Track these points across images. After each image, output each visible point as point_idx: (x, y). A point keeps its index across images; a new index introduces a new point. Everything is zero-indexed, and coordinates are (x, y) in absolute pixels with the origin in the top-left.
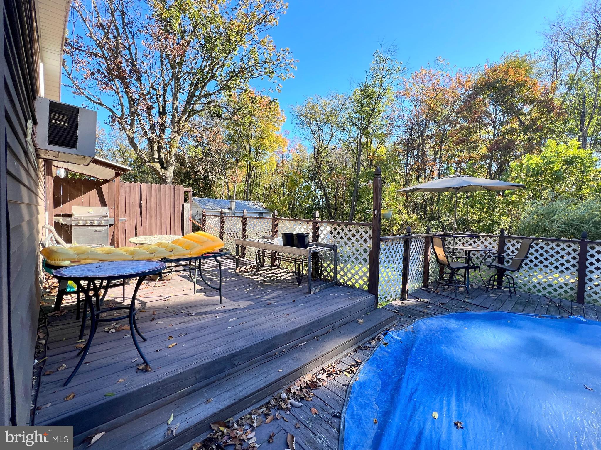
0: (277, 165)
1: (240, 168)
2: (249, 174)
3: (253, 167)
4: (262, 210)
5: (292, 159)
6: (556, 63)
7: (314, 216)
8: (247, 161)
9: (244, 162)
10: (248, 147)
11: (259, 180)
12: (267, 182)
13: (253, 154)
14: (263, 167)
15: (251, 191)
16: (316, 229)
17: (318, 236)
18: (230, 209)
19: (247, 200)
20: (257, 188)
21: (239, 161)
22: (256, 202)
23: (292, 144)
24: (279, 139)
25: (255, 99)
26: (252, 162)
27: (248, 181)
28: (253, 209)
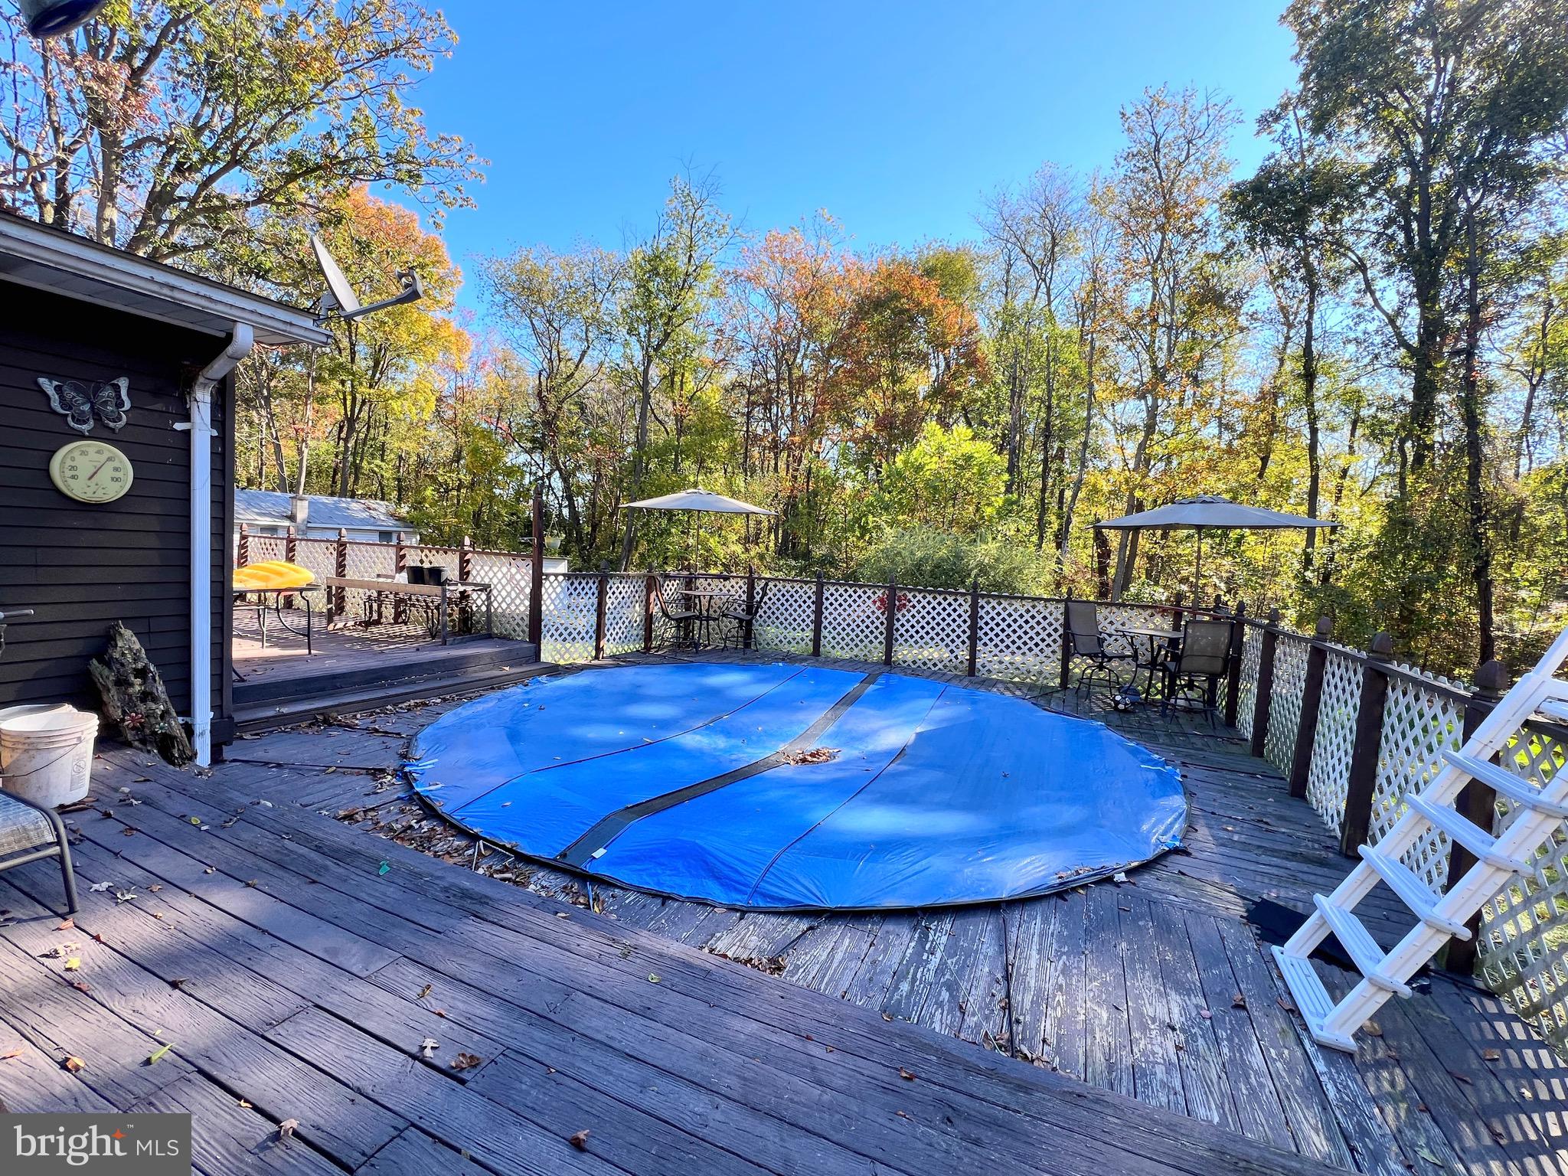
0: (439, 400)
1: (322, 399)
2: (351, 421)
3: (364, 403)
4: (390, 524)
5: (484, 386)
6: (1008, 272)
7: (461, 544)
8: (343, 382)
9: (337, 384)
10: (345, 343)
11: (381, 438)
12: (410, 446)
13: (363, 363)
14: (395, 405)
15: (357, 468)
16: (464, 562)
17: (468, 573)
18: (292, 518)
19: (343, 494)
20: (378, 462)
21: (319, 379)
22: (372, 503)
23: (484, 349)
24: (443, 333)
25: (368, 246)
26: (361, 389)
27: (346, 440)
28: (363, 521)
